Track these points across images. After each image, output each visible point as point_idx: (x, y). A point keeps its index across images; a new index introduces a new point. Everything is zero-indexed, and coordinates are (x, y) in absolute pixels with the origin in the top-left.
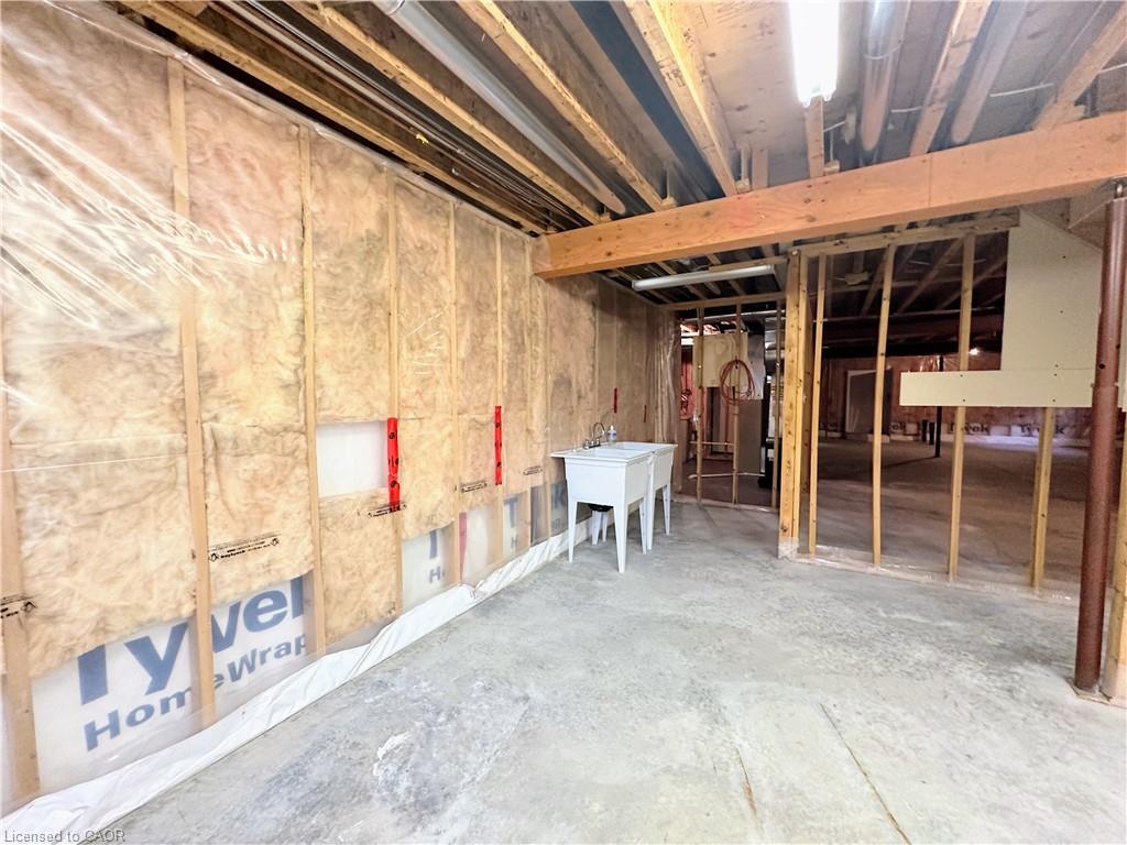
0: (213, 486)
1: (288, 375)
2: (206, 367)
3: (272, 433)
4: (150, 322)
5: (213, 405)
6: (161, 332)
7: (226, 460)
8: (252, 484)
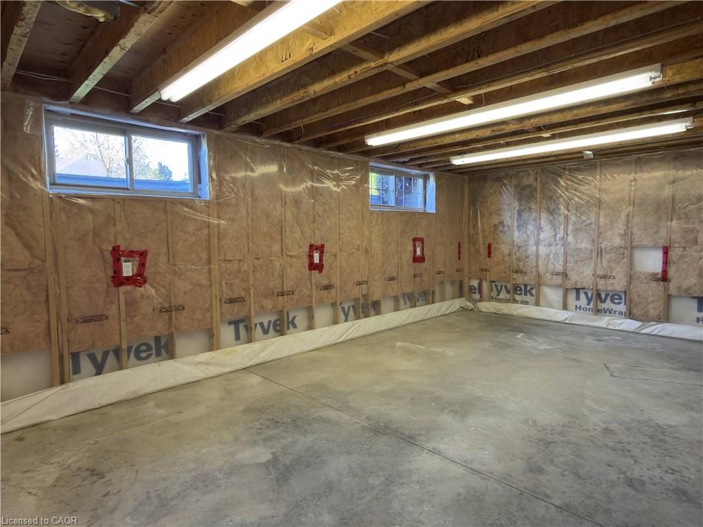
0: (599, 260)
1: (622, 232)
2: (600, 231)
3: (617, 248)
4: (589, 222)
5: (601, 240)
6: (591, 224)
7: (604, 254)
8: (610, 261)
